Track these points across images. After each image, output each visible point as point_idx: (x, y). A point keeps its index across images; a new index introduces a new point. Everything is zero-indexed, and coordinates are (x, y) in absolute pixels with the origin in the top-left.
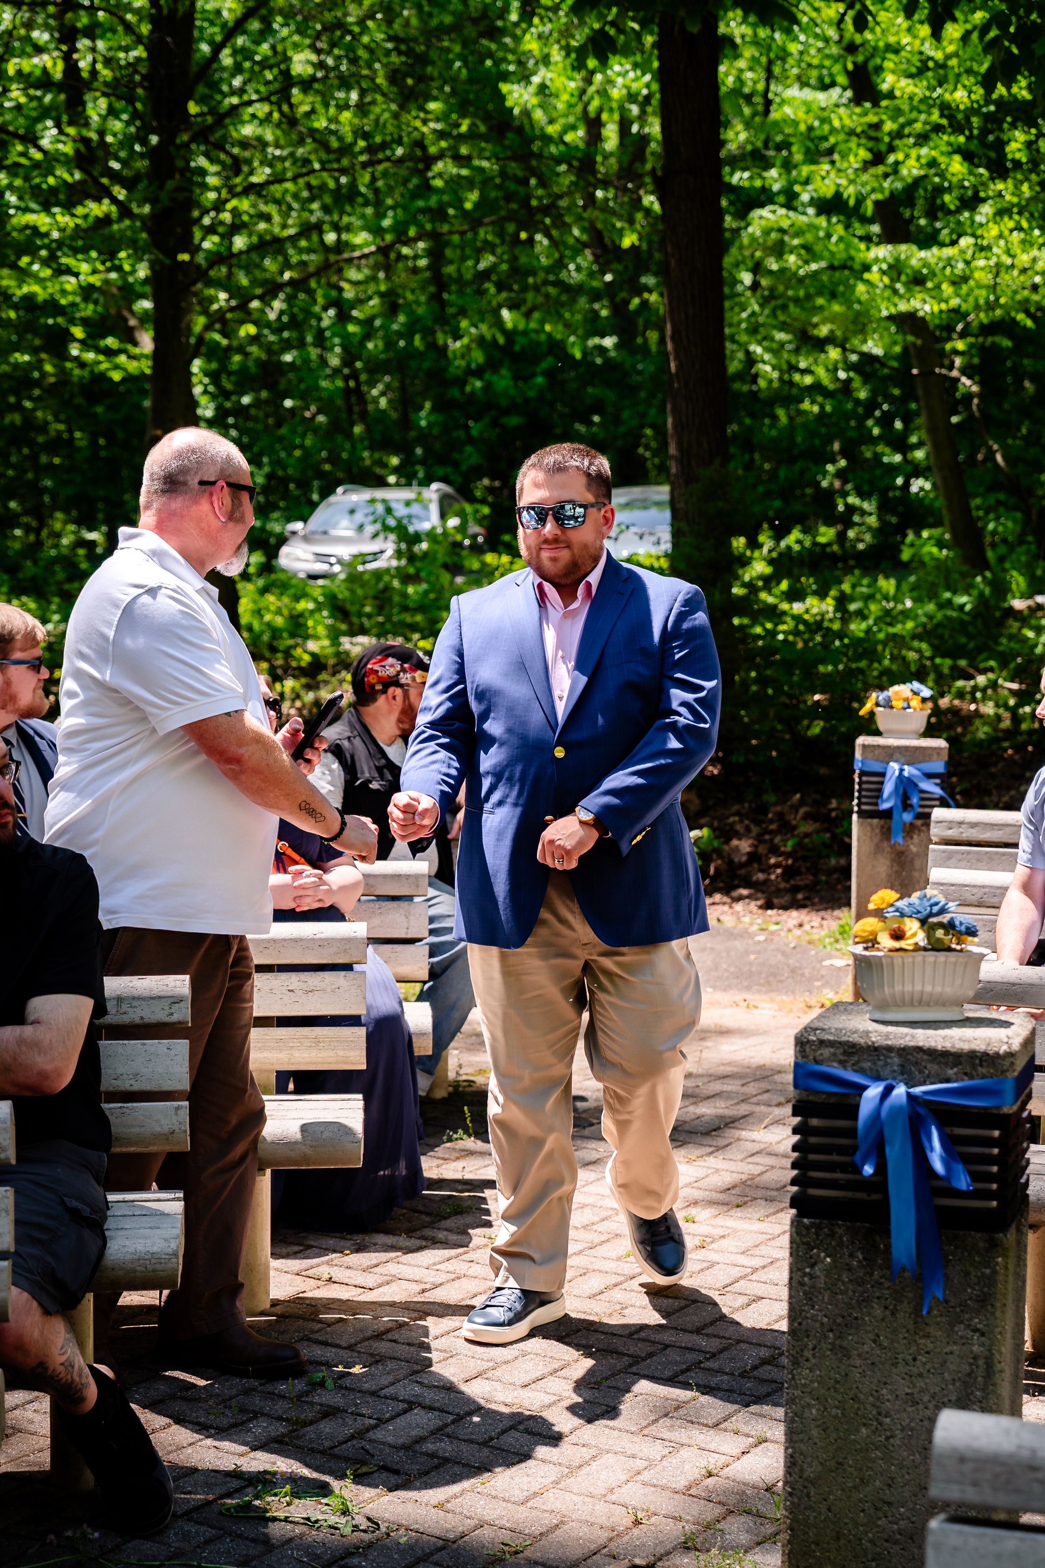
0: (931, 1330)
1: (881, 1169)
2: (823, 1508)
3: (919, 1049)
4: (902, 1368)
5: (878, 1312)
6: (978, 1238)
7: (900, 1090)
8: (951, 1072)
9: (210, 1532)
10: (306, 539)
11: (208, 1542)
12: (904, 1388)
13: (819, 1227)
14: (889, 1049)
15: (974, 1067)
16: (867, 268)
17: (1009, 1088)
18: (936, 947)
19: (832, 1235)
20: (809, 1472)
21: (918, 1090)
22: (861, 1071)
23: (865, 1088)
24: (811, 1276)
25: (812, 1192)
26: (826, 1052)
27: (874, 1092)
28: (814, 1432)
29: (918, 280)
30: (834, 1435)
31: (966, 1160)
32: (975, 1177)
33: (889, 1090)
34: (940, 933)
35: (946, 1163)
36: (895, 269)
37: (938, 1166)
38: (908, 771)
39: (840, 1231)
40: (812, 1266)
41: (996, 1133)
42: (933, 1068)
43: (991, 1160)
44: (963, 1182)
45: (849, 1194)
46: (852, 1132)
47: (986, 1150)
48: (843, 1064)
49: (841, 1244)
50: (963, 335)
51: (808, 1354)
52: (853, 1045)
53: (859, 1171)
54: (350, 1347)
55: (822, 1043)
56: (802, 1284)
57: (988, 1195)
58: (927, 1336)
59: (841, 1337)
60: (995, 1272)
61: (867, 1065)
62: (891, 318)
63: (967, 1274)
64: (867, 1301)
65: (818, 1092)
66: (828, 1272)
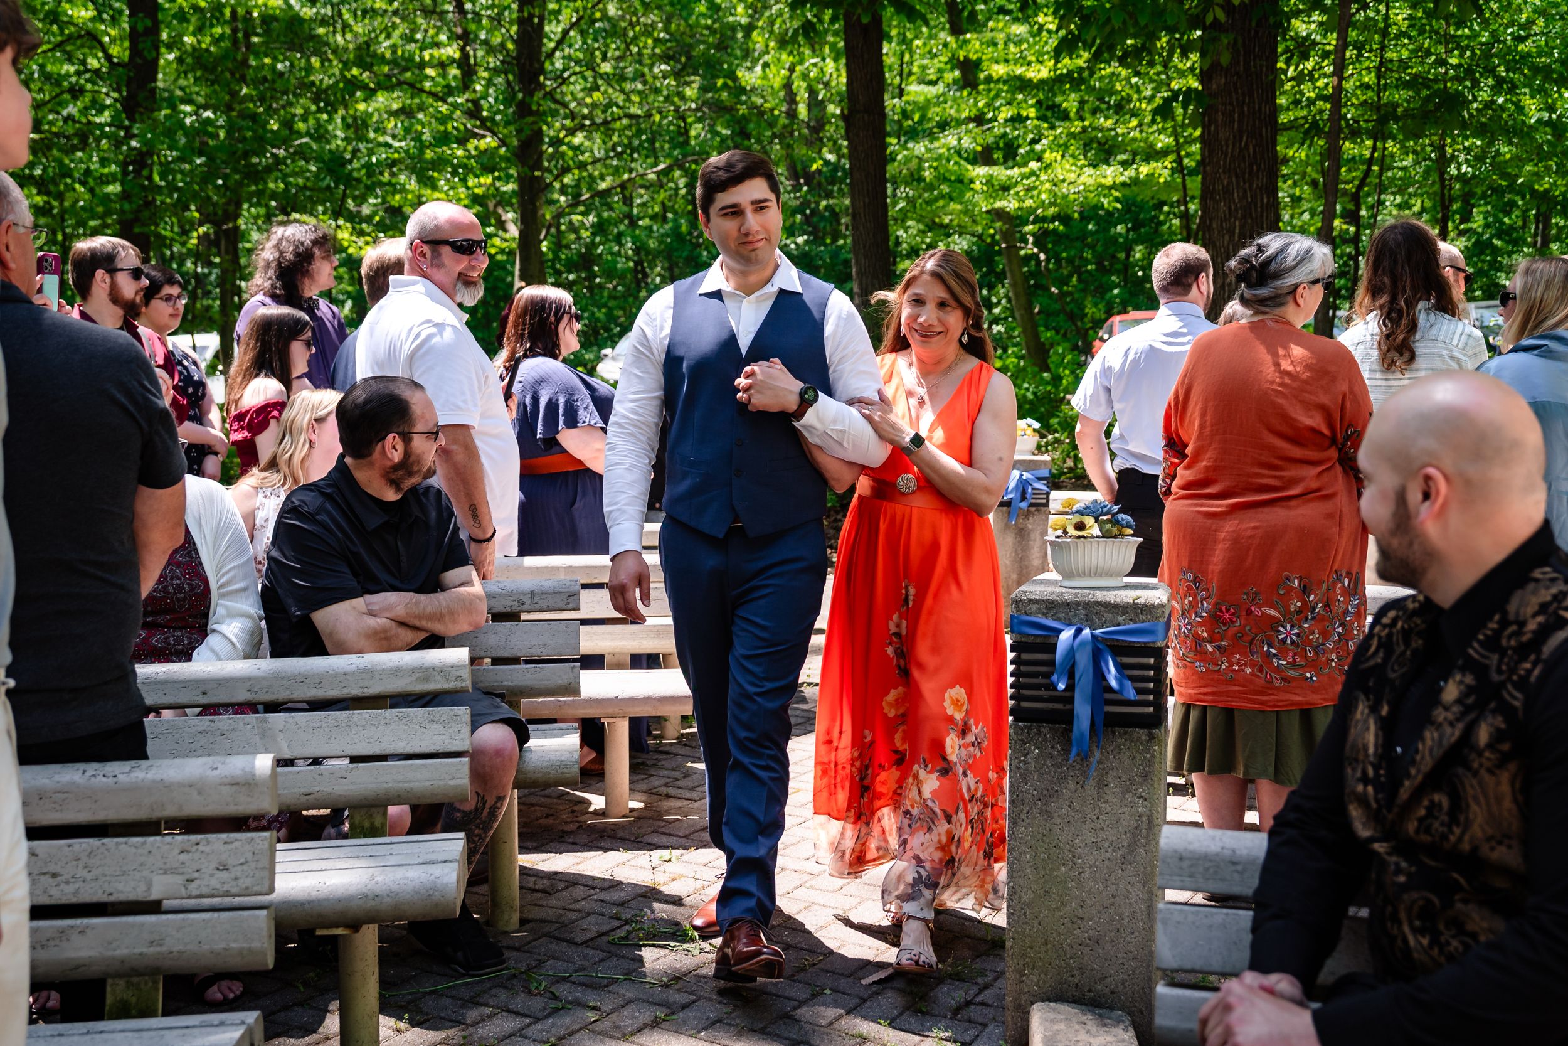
0: (1109, 797)
1: (1070, 687)
2: (1036, 923)
3: (1099, 603)
4: (1089, 825)
5: (1072, 785)
6: (1142, 734)
7: (1087, 632)
8: (1120, 619)
9: (602, 955)
10: (613, 358)
11: (601, 961)
12: (1090, 838)
13: (1030, 728)
14: (1078, 604)
15: (1137, 615)
16: (972, 181)
17: (1161, 629)
18: (1106, 535)
19: (1039, 734)
20: (1025, 899)
21: (1098, 632)
22: (1058, 620)
23: (1061, 631)
24: (1025, 763)
25: (1024, 704)
26: (1034, 607)
27: (1066, 635)
28: (1029, 871)
29: (1005, 188)
30: (1042, 873)
31: (1133, 679)
32: (1139, 691)
33: (1078, 631)
34: (1109, 526)
35: (1119, 681)
36: (989, 182)
37: (1113, 683)
38: (1026, 475)
39: (1044, 731)
40: (1026, 755)
41: (1152, 661)
42: (1108, 616)
43: (1148, 679)
44: (1131, 694)
45: (1050, 706)
46: (1052, 663)
47: (1145, 673)
48: (1045, 615)
49: (1045, 740)
50: (1034, 223)
51: (1023, 816)
52: (1052, 602)
53: (1055, 688)
54: (686, 837)
55: (1030, 601)
56: (1018, 768)
57: (1147, 704)
58: (1107, 802)
59: (1046, 804)
60: (1153, 756)
61: (1062, 615)
62: (988, 212)
63: (1134, 758)
64: (1064, 778)
65: (1029, 635)
66: (1037, 759)
